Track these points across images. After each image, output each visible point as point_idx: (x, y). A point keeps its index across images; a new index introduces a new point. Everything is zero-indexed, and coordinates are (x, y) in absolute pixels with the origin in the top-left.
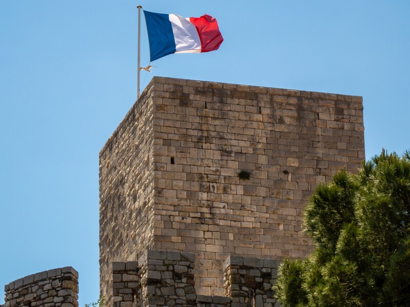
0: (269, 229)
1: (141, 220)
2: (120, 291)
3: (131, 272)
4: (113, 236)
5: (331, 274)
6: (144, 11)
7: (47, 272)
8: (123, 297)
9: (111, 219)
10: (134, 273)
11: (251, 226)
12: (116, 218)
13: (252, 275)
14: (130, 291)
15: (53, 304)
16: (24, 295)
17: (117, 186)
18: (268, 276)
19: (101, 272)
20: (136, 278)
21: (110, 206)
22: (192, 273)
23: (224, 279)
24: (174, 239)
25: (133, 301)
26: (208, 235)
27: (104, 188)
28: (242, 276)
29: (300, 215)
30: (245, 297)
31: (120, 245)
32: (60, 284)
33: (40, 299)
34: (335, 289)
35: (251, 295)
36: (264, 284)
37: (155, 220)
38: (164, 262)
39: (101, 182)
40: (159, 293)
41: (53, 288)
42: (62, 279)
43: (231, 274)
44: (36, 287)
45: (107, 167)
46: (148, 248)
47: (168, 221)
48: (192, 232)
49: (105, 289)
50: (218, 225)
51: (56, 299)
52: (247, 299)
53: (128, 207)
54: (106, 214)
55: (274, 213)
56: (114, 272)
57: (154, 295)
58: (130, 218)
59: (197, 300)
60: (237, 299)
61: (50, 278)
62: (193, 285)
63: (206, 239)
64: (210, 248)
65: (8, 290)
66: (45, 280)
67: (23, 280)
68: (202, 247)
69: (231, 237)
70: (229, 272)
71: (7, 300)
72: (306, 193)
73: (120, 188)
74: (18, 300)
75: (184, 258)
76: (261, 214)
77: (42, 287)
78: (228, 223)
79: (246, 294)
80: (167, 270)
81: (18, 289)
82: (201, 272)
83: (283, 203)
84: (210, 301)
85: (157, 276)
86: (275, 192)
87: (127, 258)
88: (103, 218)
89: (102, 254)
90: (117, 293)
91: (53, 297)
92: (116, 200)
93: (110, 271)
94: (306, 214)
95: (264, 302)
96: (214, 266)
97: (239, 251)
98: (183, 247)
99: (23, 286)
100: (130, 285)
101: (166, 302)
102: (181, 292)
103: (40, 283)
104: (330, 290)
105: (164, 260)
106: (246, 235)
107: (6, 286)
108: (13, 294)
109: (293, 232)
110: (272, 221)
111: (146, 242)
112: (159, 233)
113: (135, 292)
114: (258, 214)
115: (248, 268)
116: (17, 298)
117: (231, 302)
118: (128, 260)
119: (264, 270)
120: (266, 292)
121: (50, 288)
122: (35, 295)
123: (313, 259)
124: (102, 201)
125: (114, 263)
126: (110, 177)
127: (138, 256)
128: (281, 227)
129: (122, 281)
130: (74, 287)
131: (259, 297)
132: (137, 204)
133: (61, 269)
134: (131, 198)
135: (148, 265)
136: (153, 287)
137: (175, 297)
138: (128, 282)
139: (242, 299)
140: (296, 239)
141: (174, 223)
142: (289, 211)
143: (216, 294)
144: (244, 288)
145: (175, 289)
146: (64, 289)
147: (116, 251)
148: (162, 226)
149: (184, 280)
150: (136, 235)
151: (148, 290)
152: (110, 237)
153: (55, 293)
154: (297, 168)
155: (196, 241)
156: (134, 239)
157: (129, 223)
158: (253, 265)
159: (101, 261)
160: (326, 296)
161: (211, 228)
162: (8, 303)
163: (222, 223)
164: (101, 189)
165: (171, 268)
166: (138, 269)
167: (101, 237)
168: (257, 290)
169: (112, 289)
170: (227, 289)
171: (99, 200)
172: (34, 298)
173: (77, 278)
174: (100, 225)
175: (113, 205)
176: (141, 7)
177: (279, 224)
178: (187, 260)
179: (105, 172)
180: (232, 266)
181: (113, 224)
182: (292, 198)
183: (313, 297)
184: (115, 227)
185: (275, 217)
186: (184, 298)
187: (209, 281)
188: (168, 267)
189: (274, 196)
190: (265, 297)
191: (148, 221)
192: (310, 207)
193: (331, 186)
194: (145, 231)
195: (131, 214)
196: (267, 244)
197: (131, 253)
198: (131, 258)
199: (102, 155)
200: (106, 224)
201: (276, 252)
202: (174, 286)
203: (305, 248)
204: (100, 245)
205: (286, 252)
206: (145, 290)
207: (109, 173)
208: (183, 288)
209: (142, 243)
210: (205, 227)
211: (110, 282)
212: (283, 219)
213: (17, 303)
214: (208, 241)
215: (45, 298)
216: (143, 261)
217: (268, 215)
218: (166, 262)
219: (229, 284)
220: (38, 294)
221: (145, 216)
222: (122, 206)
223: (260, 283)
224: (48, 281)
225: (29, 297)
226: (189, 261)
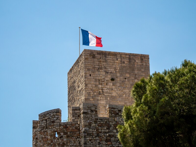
0: (120, 96)
1: (81, 94)
2: (74, 116)
3: (78, 110)
4: (72, 99)
5: (140, 110)
6: (81, 29)
7: (52, 110)
8: (75, 118)
9: (71, 93)
10: (79, 110)
11: (115, 95)
12: (73, 93)
13: (115, 110)
14: (78, 116)
15: (54, 120)
16: (45, 117)
17: (73, 83)
18: (120, 111)
19: (68, 110)
20: (79, 112)
21: (71, 89)
22: (97, 110)
23: (107, 112)
24: (91, 99)
25: (78, 119)
26: (101, 98)
27: (69, 84)
28: (112, 111)
29: (130, 92)
30: (113, 117)
31: (74, 101)
32: (56, 114)
33: (50, 119)
34: (141, 115)
35: (115, 117)
36: (119, 113)
37: (85, 94)
38: (88, 107)
39: (68, 82)
40: (86, 116)
41: (54, 115)
42: (56, 112)
43: (109, 110)
44: (48, 115)
45: (70, 77)
46: (83, 102)
47: (89, 94)
48: (97, 97)
49: (70, 115)
50: (104, 95)
51: (55, 119)
52: (114, 118)
53: (77, 90)
54: (70, 92)
55: (122, 91)
56: (72, 110)
57: (85, 117)
58: (77, 93)
59: (98, 118)
60: (111, 118)
61: (52, 112)
62: (97, 114)
63: (101, 99)
64: (102, 102)
65: (40, 116)
66: (51, 112)
67: (44, 113)
68: (100, 102)
69: (109, 99)
70: (108, 110)
71: (39, 119)
72: (132, 85)
73: (74, 84)
74: (43, 119)
75: (94, 105)
76: (118, 92)
77: (50, 115)
78: (108, 94)
79: (113, 116)
80: (89, 109)
81: (43, 115)
82: (99, 110)
83: (124, 88)
84: (102, 119)
85: (86, 111)
86: (122, 85)
87: (76, 105)
88: (69, 93)
89: (69, 104)
90: (73, 117)
91: (54, 118)
92: (73, 88)
93: (71, 110)
94: (132, 91)
95: (119, 119)
96: (103, 108)
97: (111, 103)
98: (94, 102)
99: (44, 115)
100: (77, 114)
101: (89, 119)
102: (93, 116)
103: (50, 114)
104: (139, 115)
105: (88, 106)
106: (113, 98)
107: (39, 115)
108: (41, 117)
109: (128, 97)
110: (121, 94)
111: (82, 100)
112: (86, 98)
113: (79, 116)
114: (117, 92)
115: (114, 108)
116: (42, 118)
117: (109, 119)
118: (77, 106)
119: (119, 109)
120: (120, 116)
121: (53, 115)
122: (48, 117)
123: (134, 105)
124: (68, 88)
125: (72, 107)
126: (71, 81)
127: (80, 105)
128: (124, 96)
129: (75, 113)
130: (60, 115)
131: (117, 117)
132: (79, 89)
133: (56, 109)
134: (78, 87)
135: (83, 108)
136: (84, 114)
137: (91, 118)
138: (77, 113)
139: (112, 118)
140: (129, 99)
141: (91, 95)
142: (127, 91)
143: (104, 117)
144: (113, 115)
145: (91, 115)
146: (57, 115)
147: (73, 103)
148: (87, 95)
149: (94, 112)
150: (79, 98)
151: (83, 115)
152: (71, 99)
153: (54, 117)
154: (129, 77)
155: (98, 100)
156: (79, 100)
157: (77, 95)
158: (116, 107)
159: (68, 106)
160: (138, 117)
161: (103, 96)
162: (40, 120)
163: (106, 94)
164: (68, 84)
165: (90, 108)
166: (80, 109)
167: (68, 99)
168: (117, 115)
169: (72, 115)
170: (107, 115)
171: (68, 87)
172: (48, 118)
173: (61, 112)
174: (68, 95)
175: (72, 89)
176: (80, 28)
177: (123, 95)
178: (95, 106)
179: (70, 79)
180: (109, 108)
181: (72, 95)
182: (127, 86)
183: (134, 117)
184: (72, 96)
185: (122, 92)
186: (94, 118)
187: (102, 112)
188: (89, 108)
189: (122, 86)
190: (119, 117)
191: (83, 94)
192: (133, 89)
193: (139, 82)
194: (82, 97)
195: (77, 92)
196: (120, 101)
197: (78, 104)
198: (78, 106)
199: (69, 73)
200: (70, 95)
201: (123, 103)
202: (91, 114)
203: (131, 102)
204: (68, 101)
205: (126, 103)
206: (82, 115)
207: (71, 79)
208: (94, 115)
209: (81, 101)
210: (101, 96)
211: (71, 113)
212: (125, 93)
213: (42, 120)
214: (102, 100)
215: (51, 118)
216: (81, 106)
217: (120, 92)
218: (89, 107)
219: (108, 113)
220: (49, 117)
221: (82, 92)
222: (75, 89)
223: (118, 113)
224: (52, 113)
225: (46, 118)
226: (96, 106)
